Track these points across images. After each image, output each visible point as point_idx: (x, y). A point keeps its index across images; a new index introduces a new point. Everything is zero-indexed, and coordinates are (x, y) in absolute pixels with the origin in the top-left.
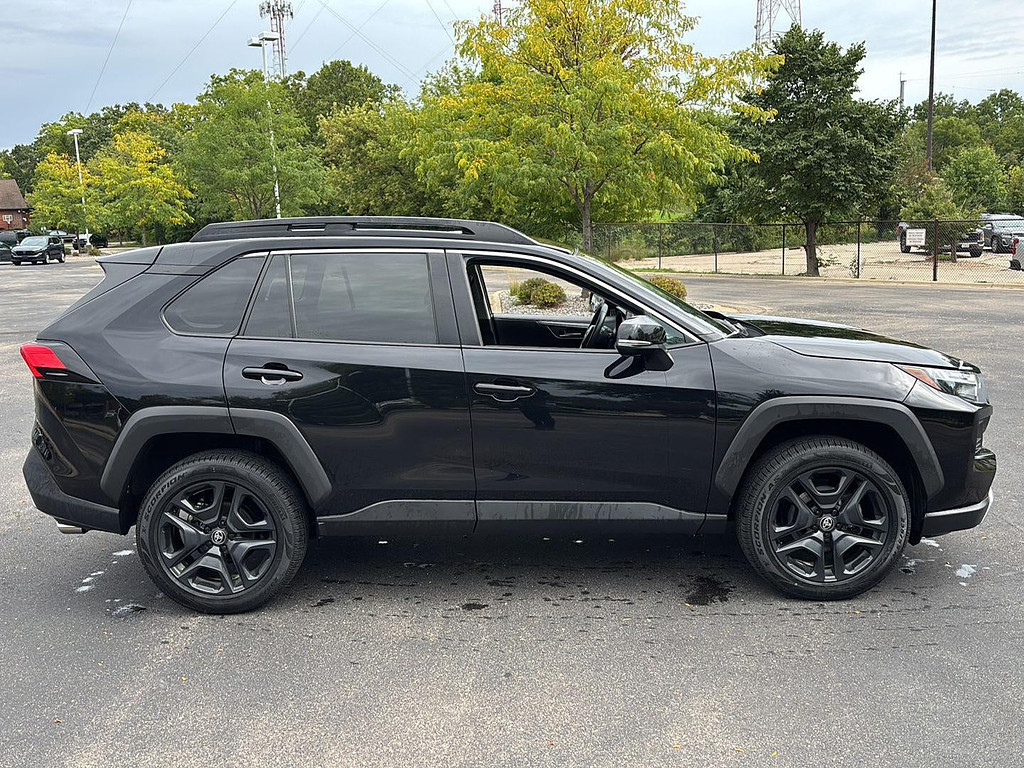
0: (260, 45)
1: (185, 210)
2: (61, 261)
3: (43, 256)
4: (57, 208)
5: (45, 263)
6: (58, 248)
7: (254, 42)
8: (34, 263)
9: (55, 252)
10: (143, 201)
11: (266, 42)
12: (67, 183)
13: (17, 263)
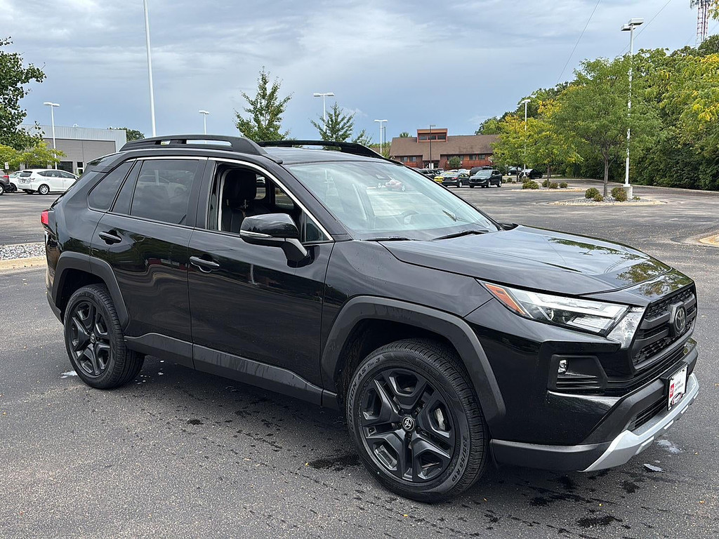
0: (629, 29)
1: (578, 153)
2: (499, 186)
3: (487, 183)
4: (506, 152)
5: (487, 187)
6: (498, 178)
7: (625, 28)
8: (483, 187)
9: (495, 181)
10: (549, 146)
11: (634, 27)
12: (514, 135)
13: (472, 187)
